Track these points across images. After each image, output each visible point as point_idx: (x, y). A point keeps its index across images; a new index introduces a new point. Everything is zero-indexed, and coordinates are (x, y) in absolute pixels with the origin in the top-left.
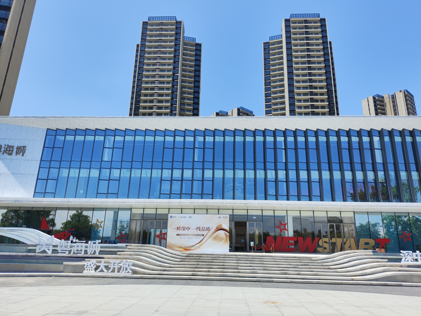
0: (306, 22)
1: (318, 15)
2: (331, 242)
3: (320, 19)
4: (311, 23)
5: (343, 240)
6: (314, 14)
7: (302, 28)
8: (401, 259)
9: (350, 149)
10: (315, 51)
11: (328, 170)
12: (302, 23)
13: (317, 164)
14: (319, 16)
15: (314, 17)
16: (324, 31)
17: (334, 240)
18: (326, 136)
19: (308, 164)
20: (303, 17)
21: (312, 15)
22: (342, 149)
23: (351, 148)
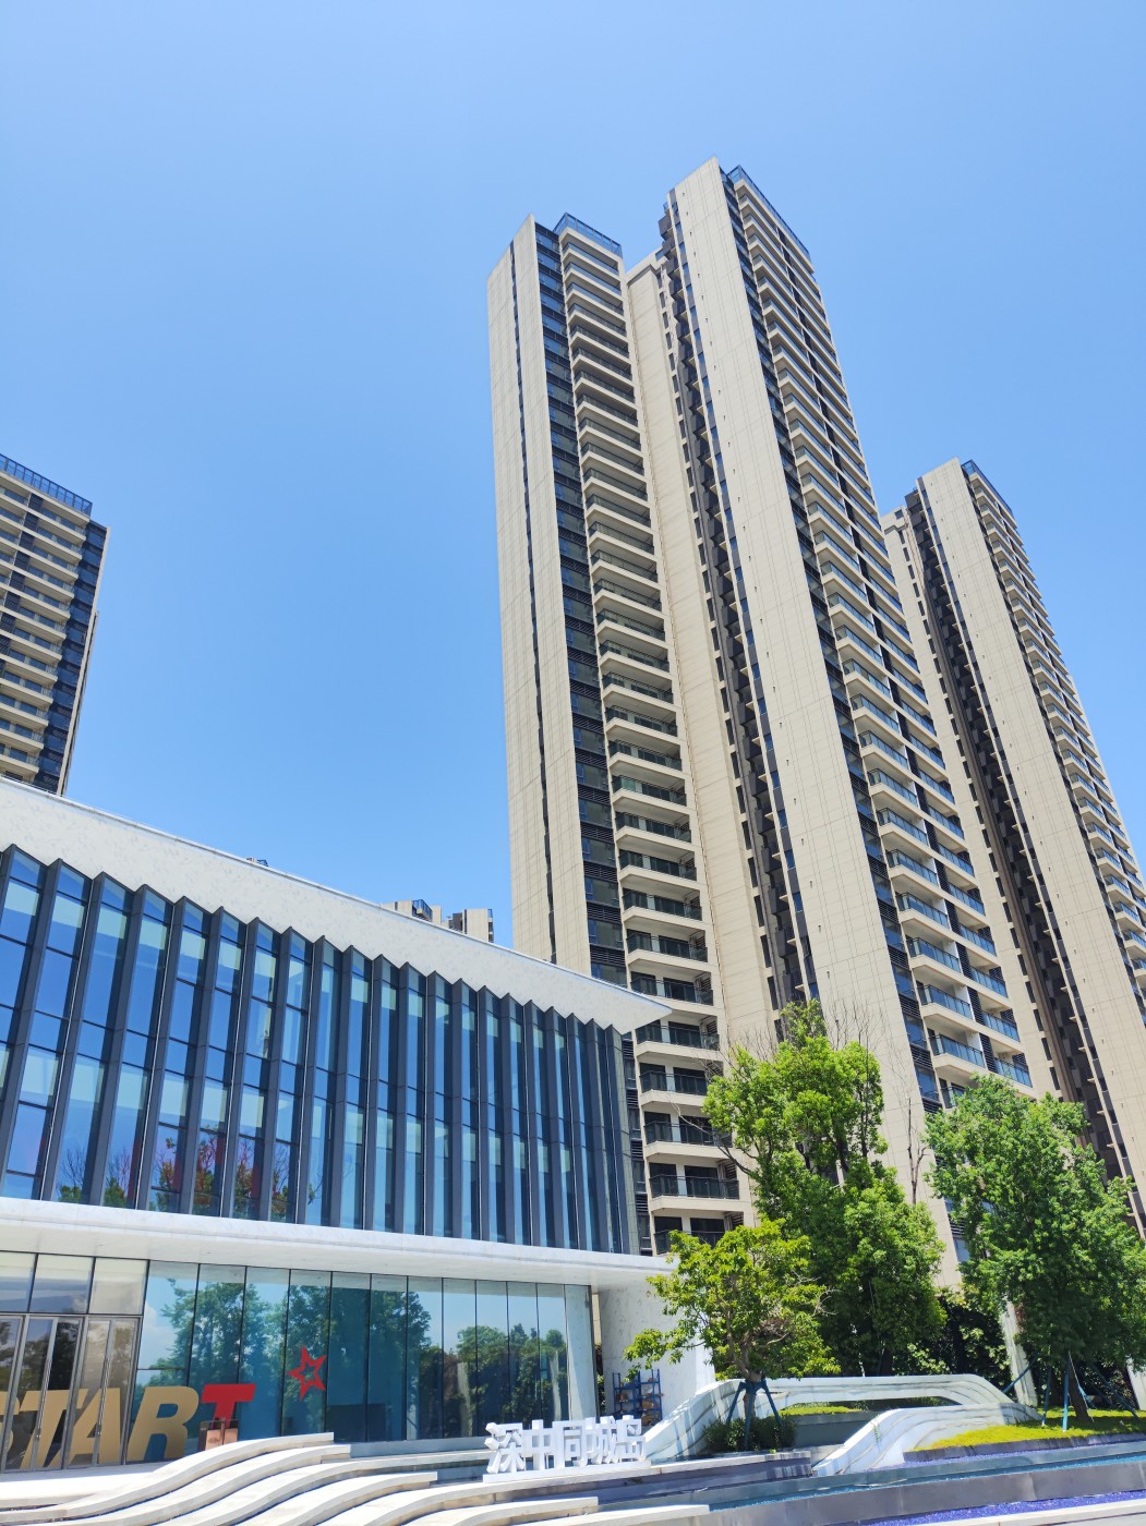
0: (36, 502)
1: (86, 504)
2: (16, 1412)
3: (88, 520)
4: (53, 516)
5: (73, 1402)
6: (75, 495)
7: (17, 518)
8: (485, 1463)
9: (202, 990)
10: (36, 617)
11: (99, 1057)
12: (22, 500)
13: (59, 1022)
14: (88, 511)
15: (69, 501)
16: (89, 567)
17: (31, 1401)
18: (124, 913)
19: (23, 1017)
20: (32, 483)
21: (65, 496)
22: (178, 983)
23: (207, 986)
